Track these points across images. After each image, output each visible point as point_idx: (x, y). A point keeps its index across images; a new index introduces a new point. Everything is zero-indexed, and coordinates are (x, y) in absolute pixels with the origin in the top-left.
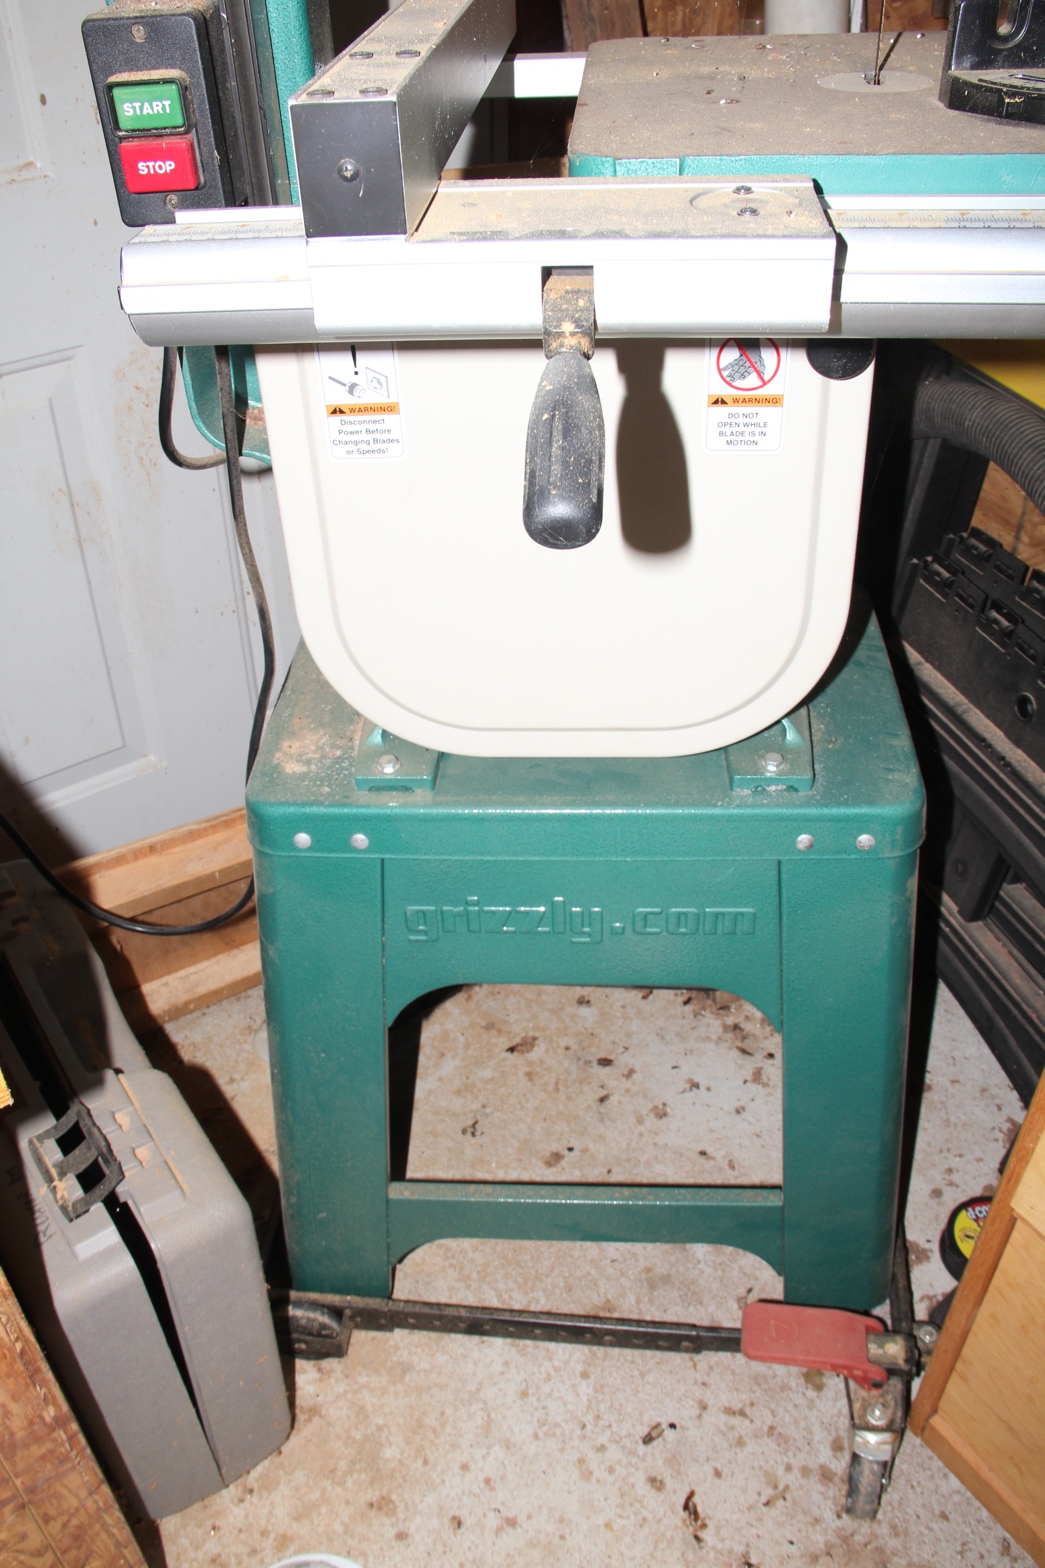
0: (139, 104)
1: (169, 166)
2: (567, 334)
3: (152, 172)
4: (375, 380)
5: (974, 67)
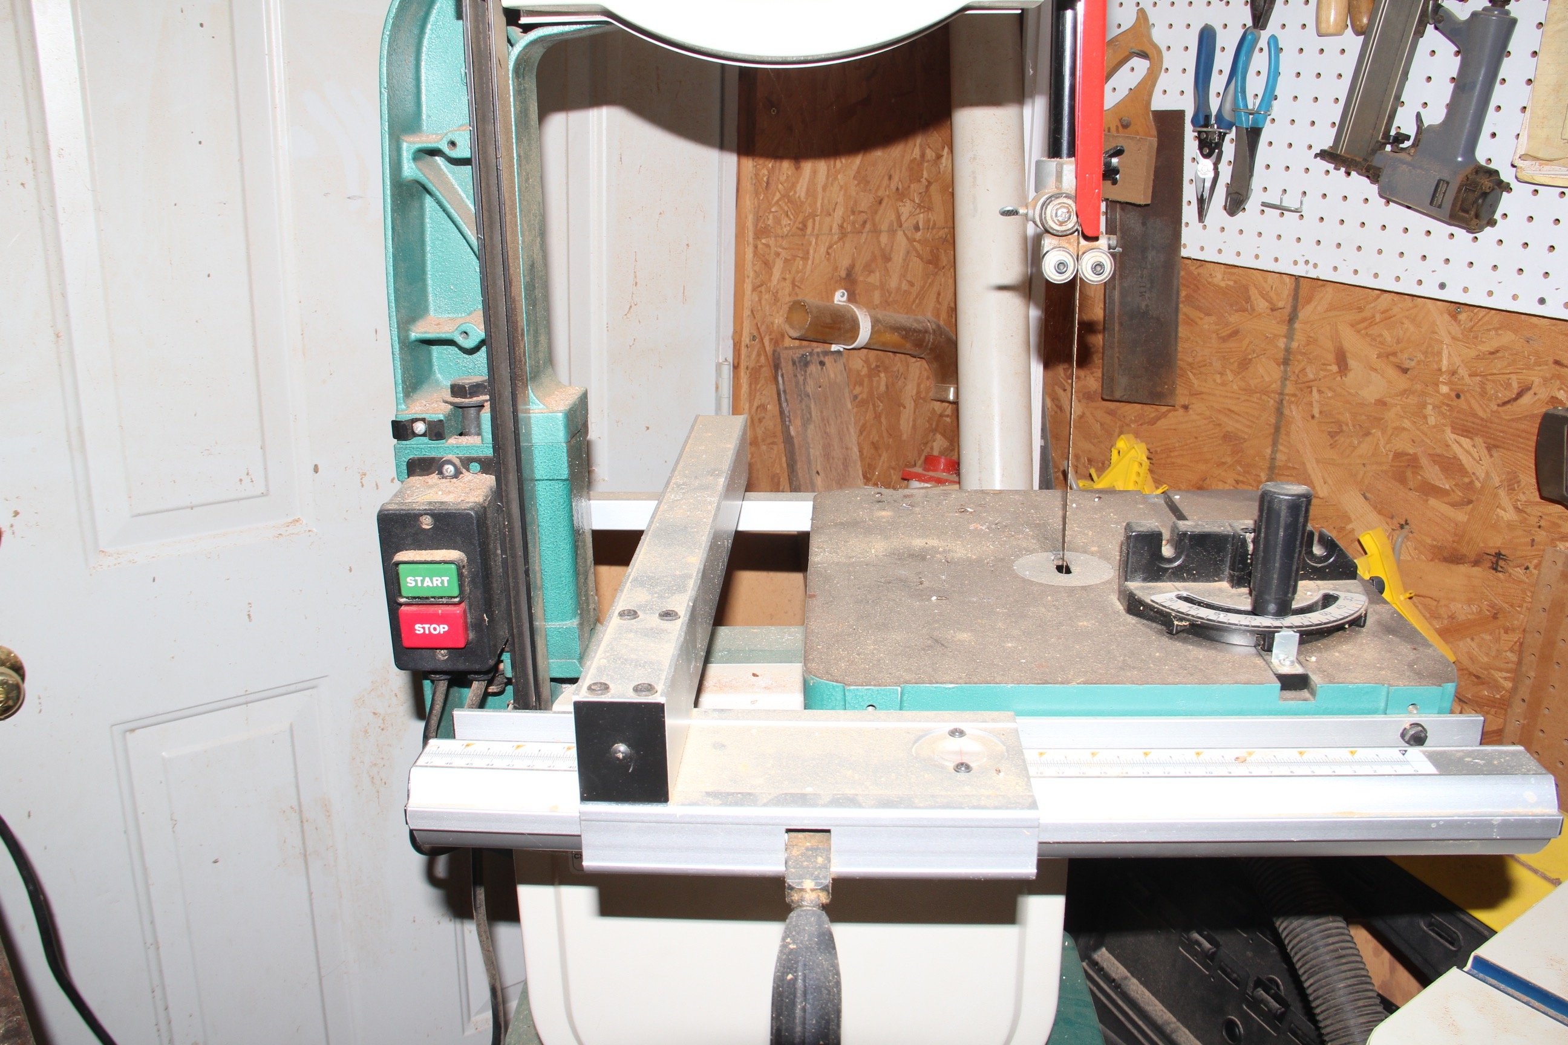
0: (421, 578)
1: (442, 629)
2: (808, 891)
3: (427, 632)
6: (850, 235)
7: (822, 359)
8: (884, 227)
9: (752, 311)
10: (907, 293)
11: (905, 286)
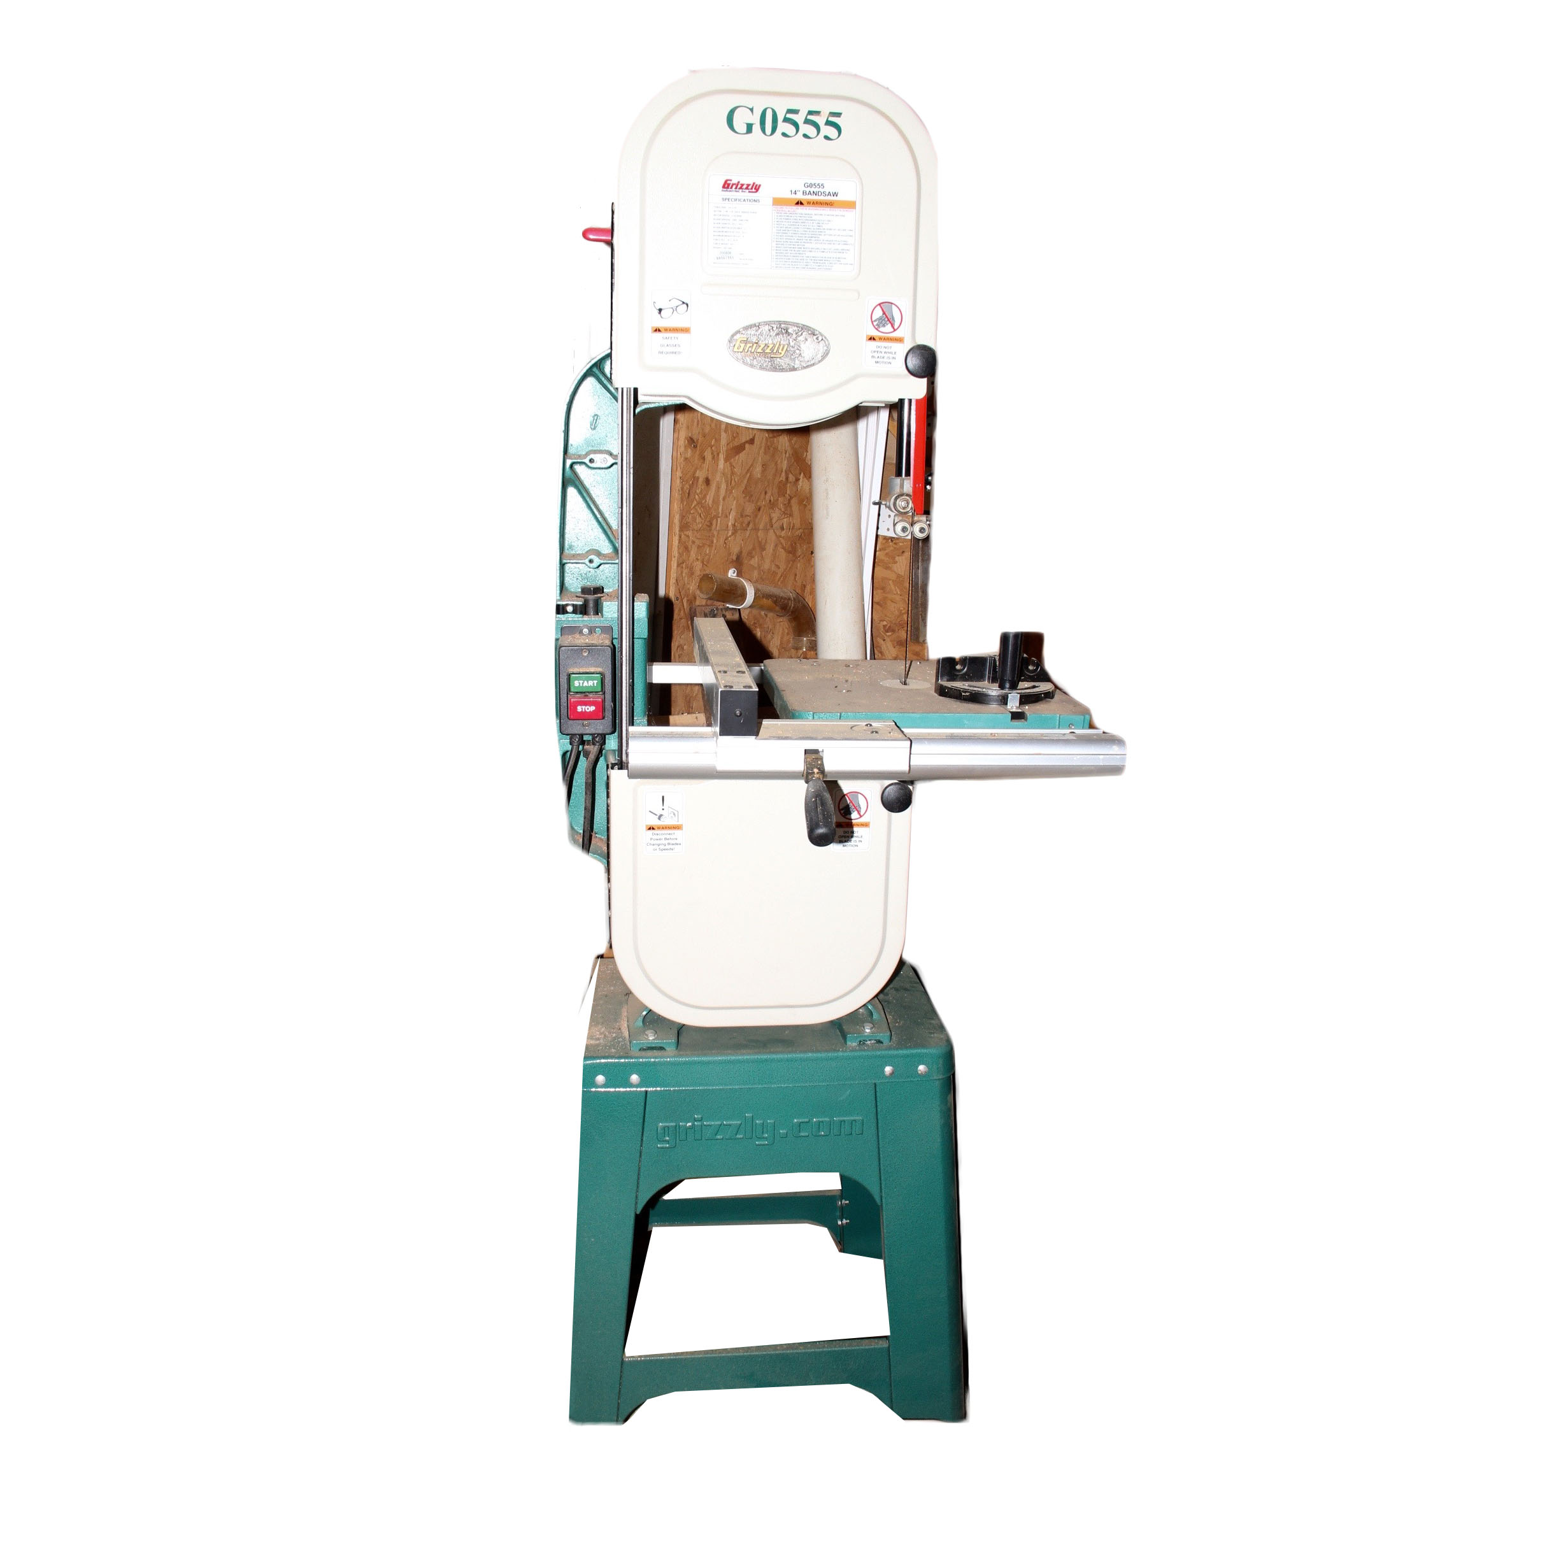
1: (592, 708)
2: (816, 773)
4: (672, 814)
5: (948, 681)
6: (739, 532)
7: (724, 613)
8: (761, 527)
9: (677, 580)
10: (775, 573)
11: (773, 568)
